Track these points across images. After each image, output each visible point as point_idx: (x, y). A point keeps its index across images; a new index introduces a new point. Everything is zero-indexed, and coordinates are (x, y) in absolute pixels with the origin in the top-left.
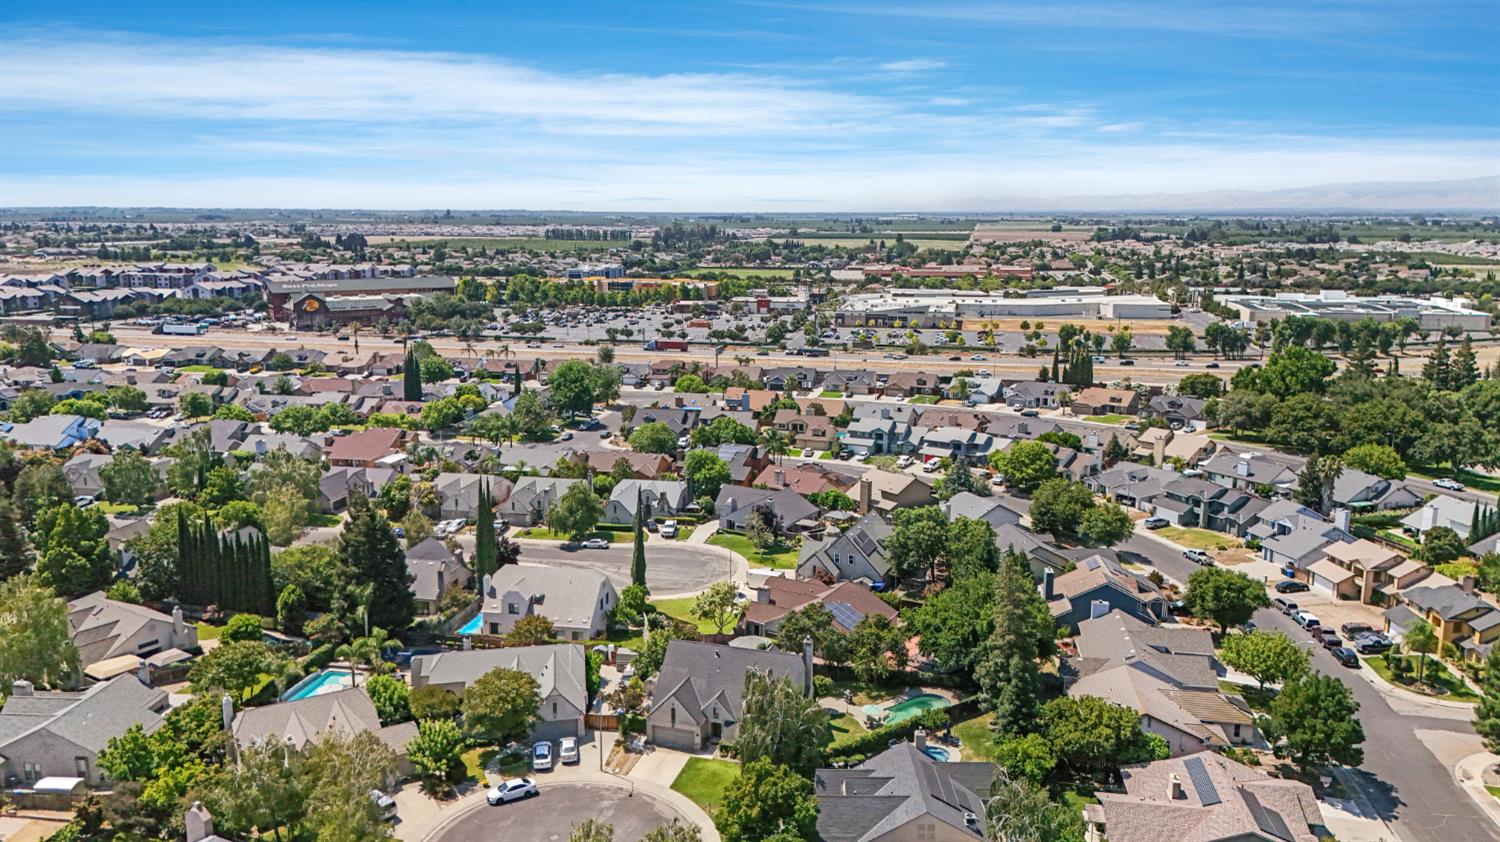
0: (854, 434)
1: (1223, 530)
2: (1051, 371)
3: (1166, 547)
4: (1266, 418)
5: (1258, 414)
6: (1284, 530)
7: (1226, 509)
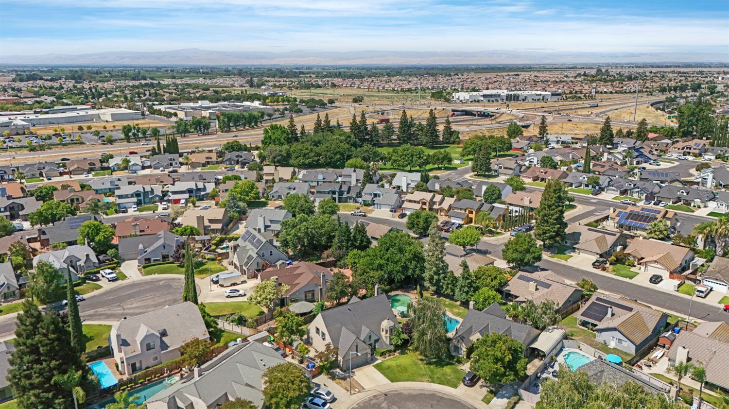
0: (120, 197)
1: (346, 202)
2: (157, 149)
3: (343, 214)
4: (289, 155)
5: (285, 155)
6: (376, 195)
7: (345, 193)
